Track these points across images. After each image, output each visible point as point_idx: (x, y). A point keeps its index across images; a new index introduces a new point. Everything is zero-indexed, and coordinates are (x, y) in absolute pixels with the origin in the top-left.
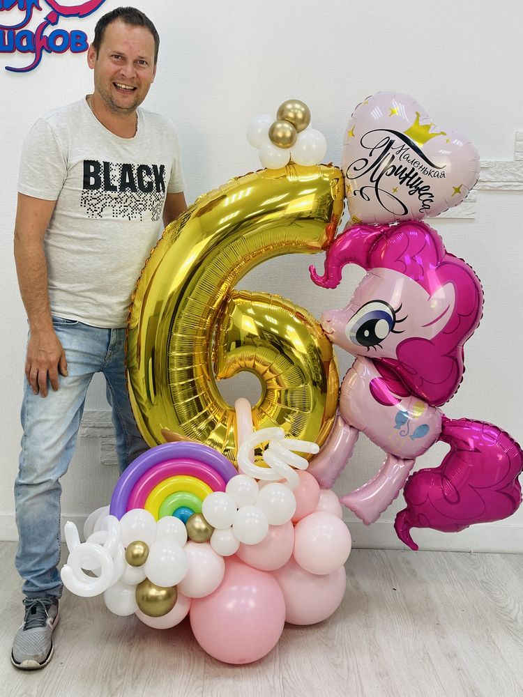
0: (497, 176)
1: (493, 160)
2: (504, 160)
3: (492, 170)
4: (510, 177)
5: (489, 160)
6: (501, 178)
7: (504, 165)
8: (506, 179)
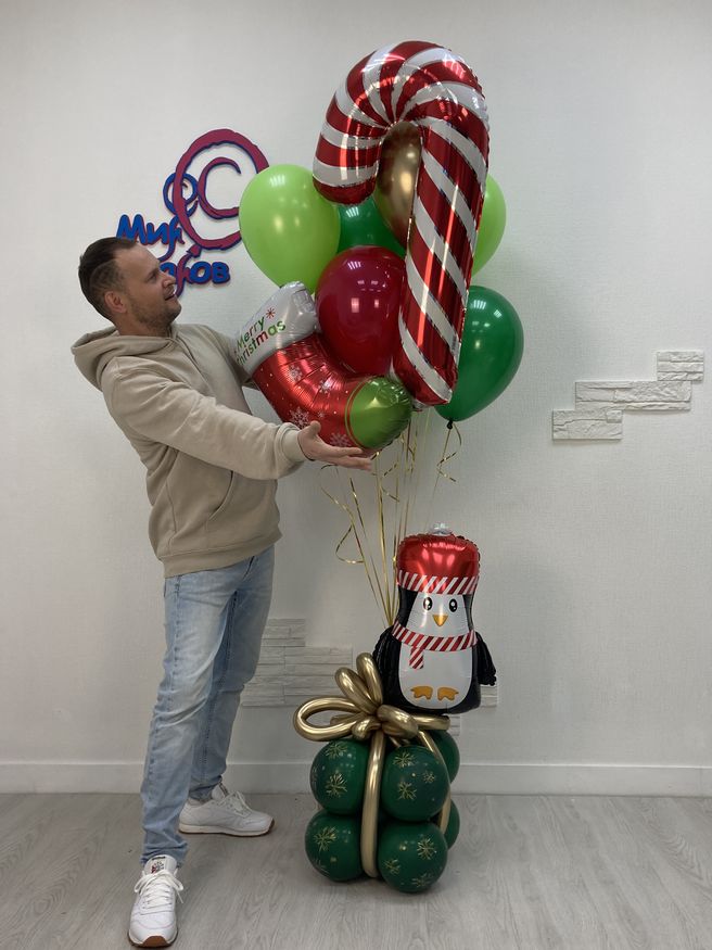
0: (641, 396)
1: (636, 381)
2: (647, 380)
3: (635, 390)
4: (654, 397)
5: (631, 381)
6: (645, 398)
7: (648, 385)
8: (650, 398)
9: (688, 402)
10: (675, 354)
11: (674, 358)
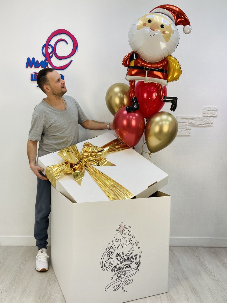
0: (197, 121)
1: (196, 116)
2: (199, 116)
3: (195, 119)
4: (201, 122)
5: (194, 116)
6: (199, 122)
7: (199, 118)
8: (200, 122)
9: (212, 123)
10: (209, 108)
11: (208, 109)
